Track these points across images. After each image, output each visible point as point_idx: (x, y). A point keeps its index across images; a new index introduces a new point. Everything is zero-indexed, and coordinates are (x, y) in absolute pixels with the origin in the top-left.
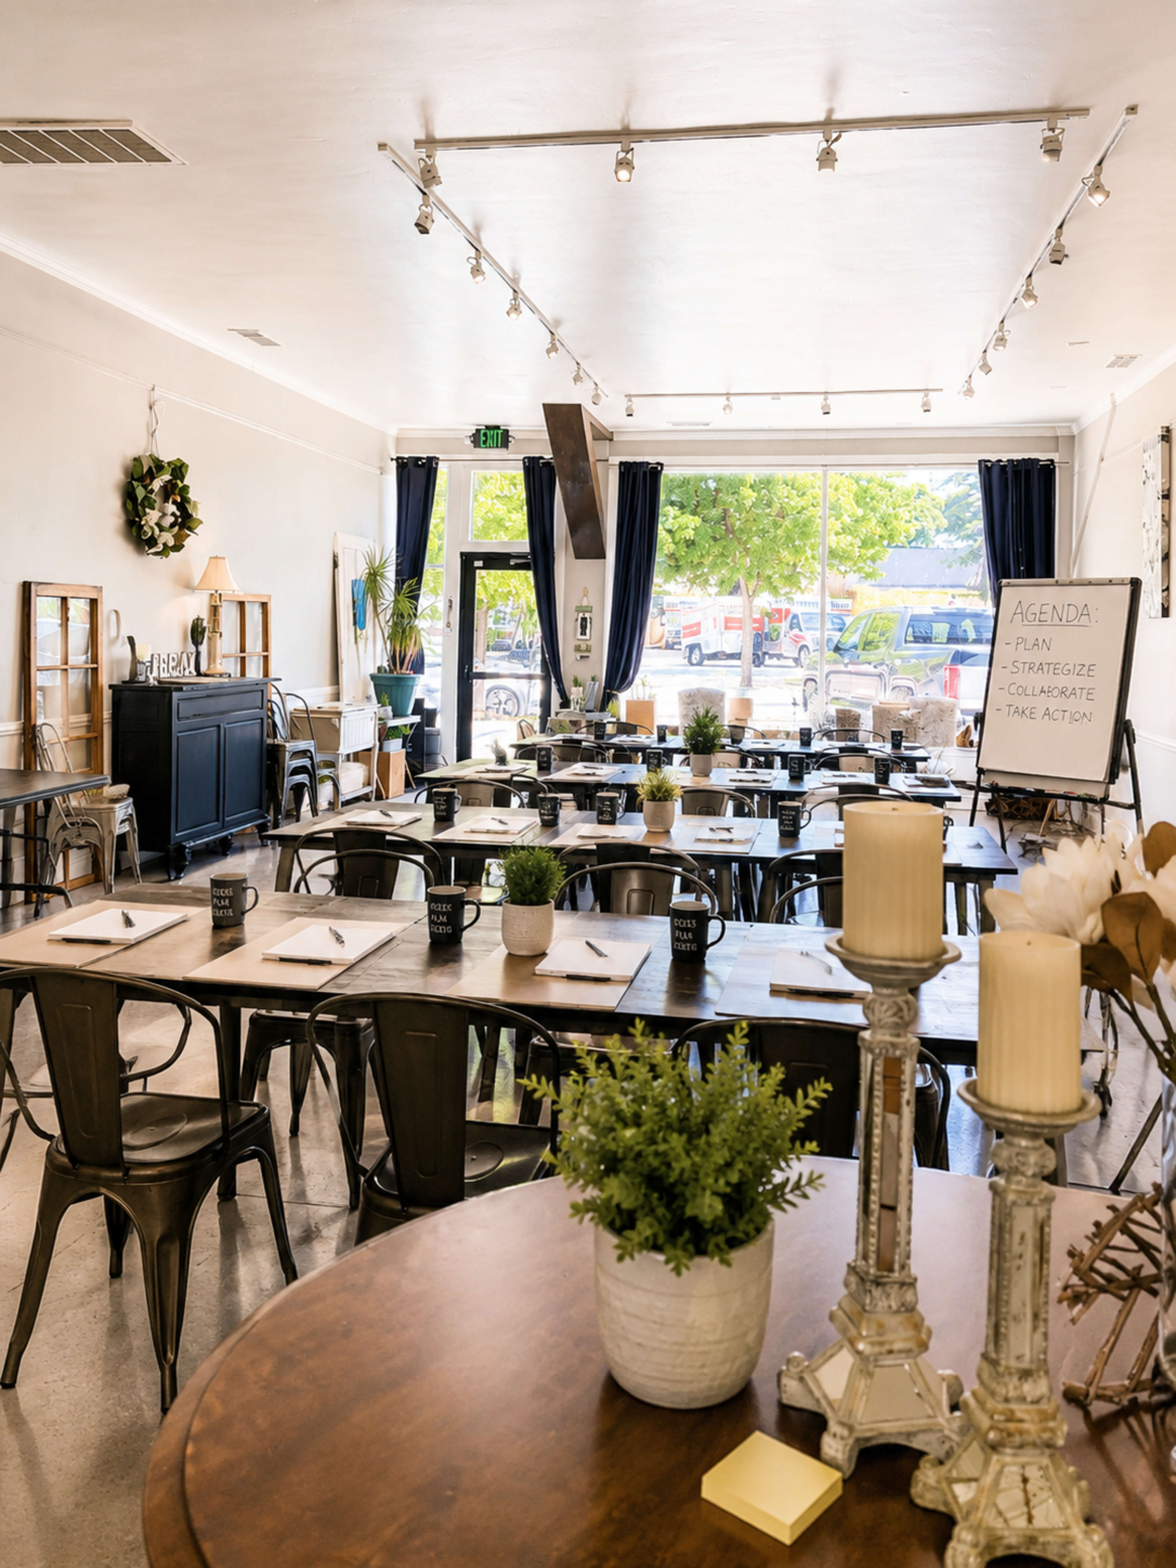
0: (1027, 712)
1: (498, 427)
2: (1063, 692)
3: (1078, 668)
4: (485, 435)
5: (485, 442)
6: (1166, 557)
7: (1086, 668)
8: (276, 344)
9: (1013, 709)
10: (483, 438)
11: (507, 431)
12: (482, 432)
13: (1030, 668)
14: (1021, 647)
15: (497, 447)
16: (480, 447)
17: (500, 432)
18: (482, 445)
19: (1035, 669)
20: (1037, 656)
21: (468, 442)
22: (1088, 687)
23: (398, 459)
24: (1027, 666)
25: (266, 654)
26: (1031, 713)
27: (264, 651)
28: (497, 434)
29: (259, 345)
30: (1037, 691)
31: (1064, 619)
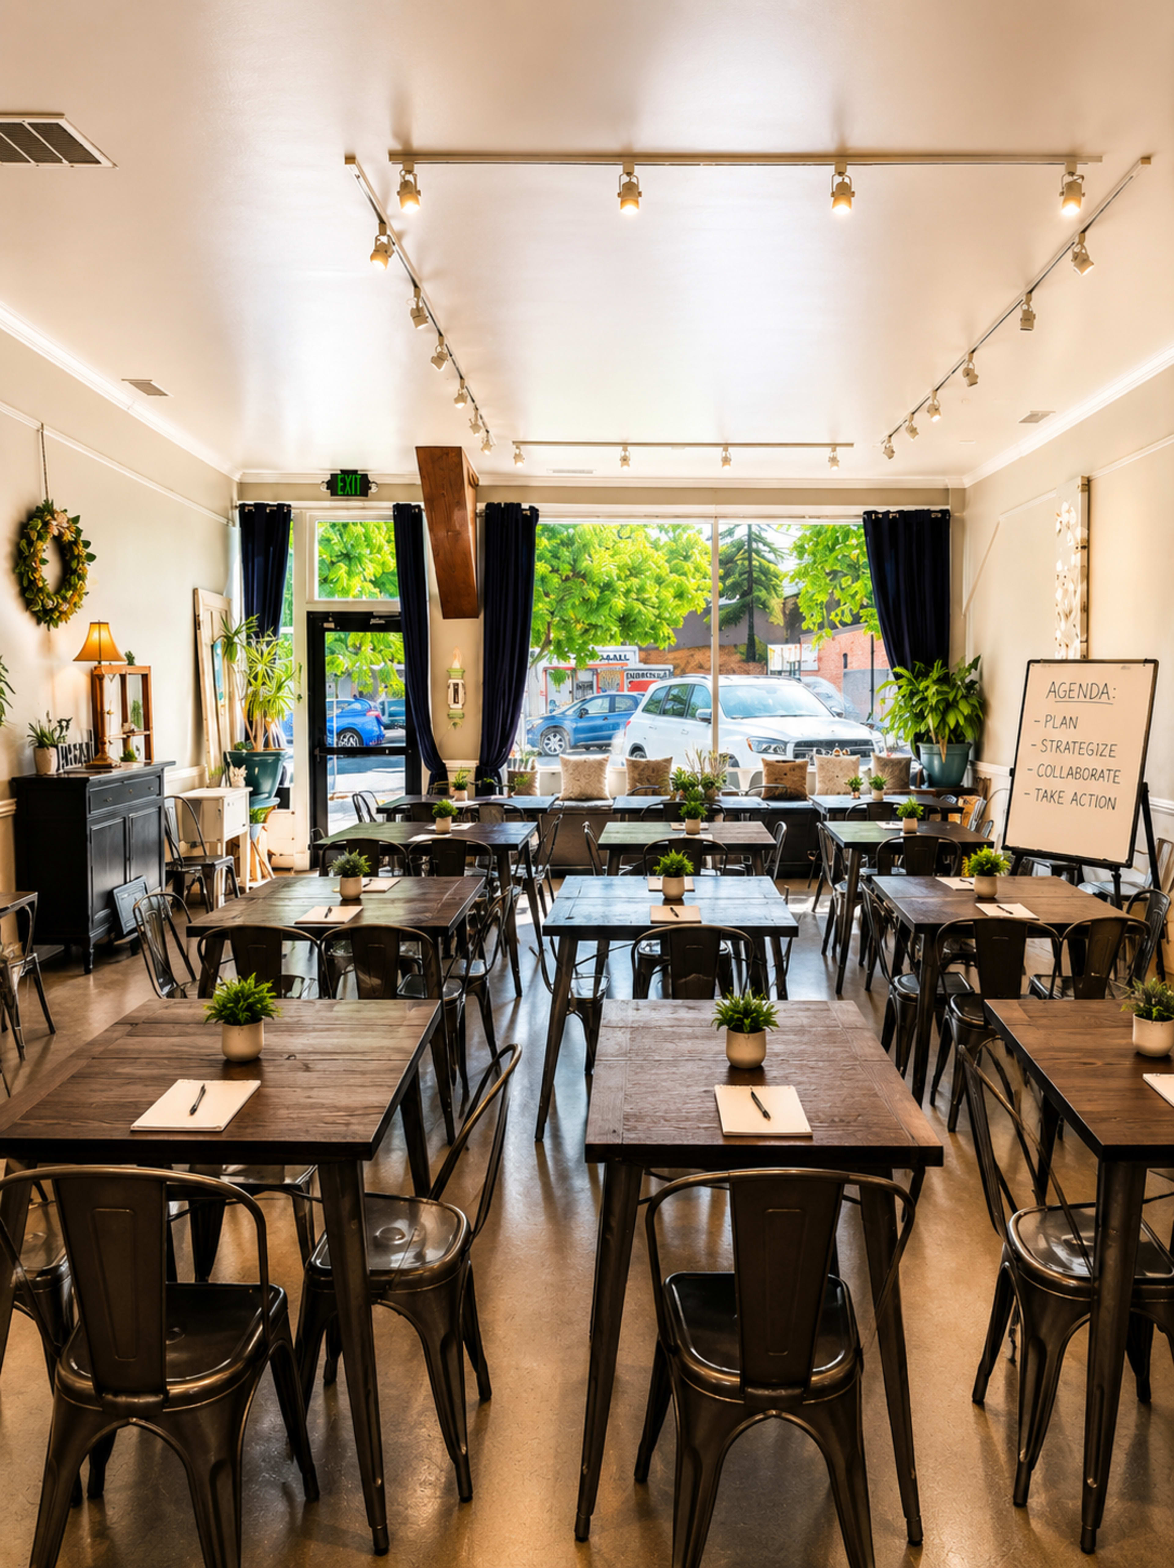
0: (1056, 797)
1: (355, 472)
2: (1092, 775)
3: (1101, 748)
4: (343, 480)
5: (343, 488)
6: (1086, 609)
7: (1108, 748)
8: (165, 395)
9: (1041, 793)
10: (340, 484)
11: (366, 475)
12: (339, 477)
13: (1058, 747)
14: (1050, 724)
15: (356, 495)
16: (337, 495)
17: (358, 477)
18: (340, 493)
19: (1062, 748)
20: (1065, 735)
21: (324, 488)
22: (1115, 769)
23: (242, 506)
24: (1055, 744)
25: (148, 733)
26: (1060, 797)
27: (145, 730)
28: (356, 479)
29: (145, 395)
30: (1064, 774)
31: (1088, 696)
